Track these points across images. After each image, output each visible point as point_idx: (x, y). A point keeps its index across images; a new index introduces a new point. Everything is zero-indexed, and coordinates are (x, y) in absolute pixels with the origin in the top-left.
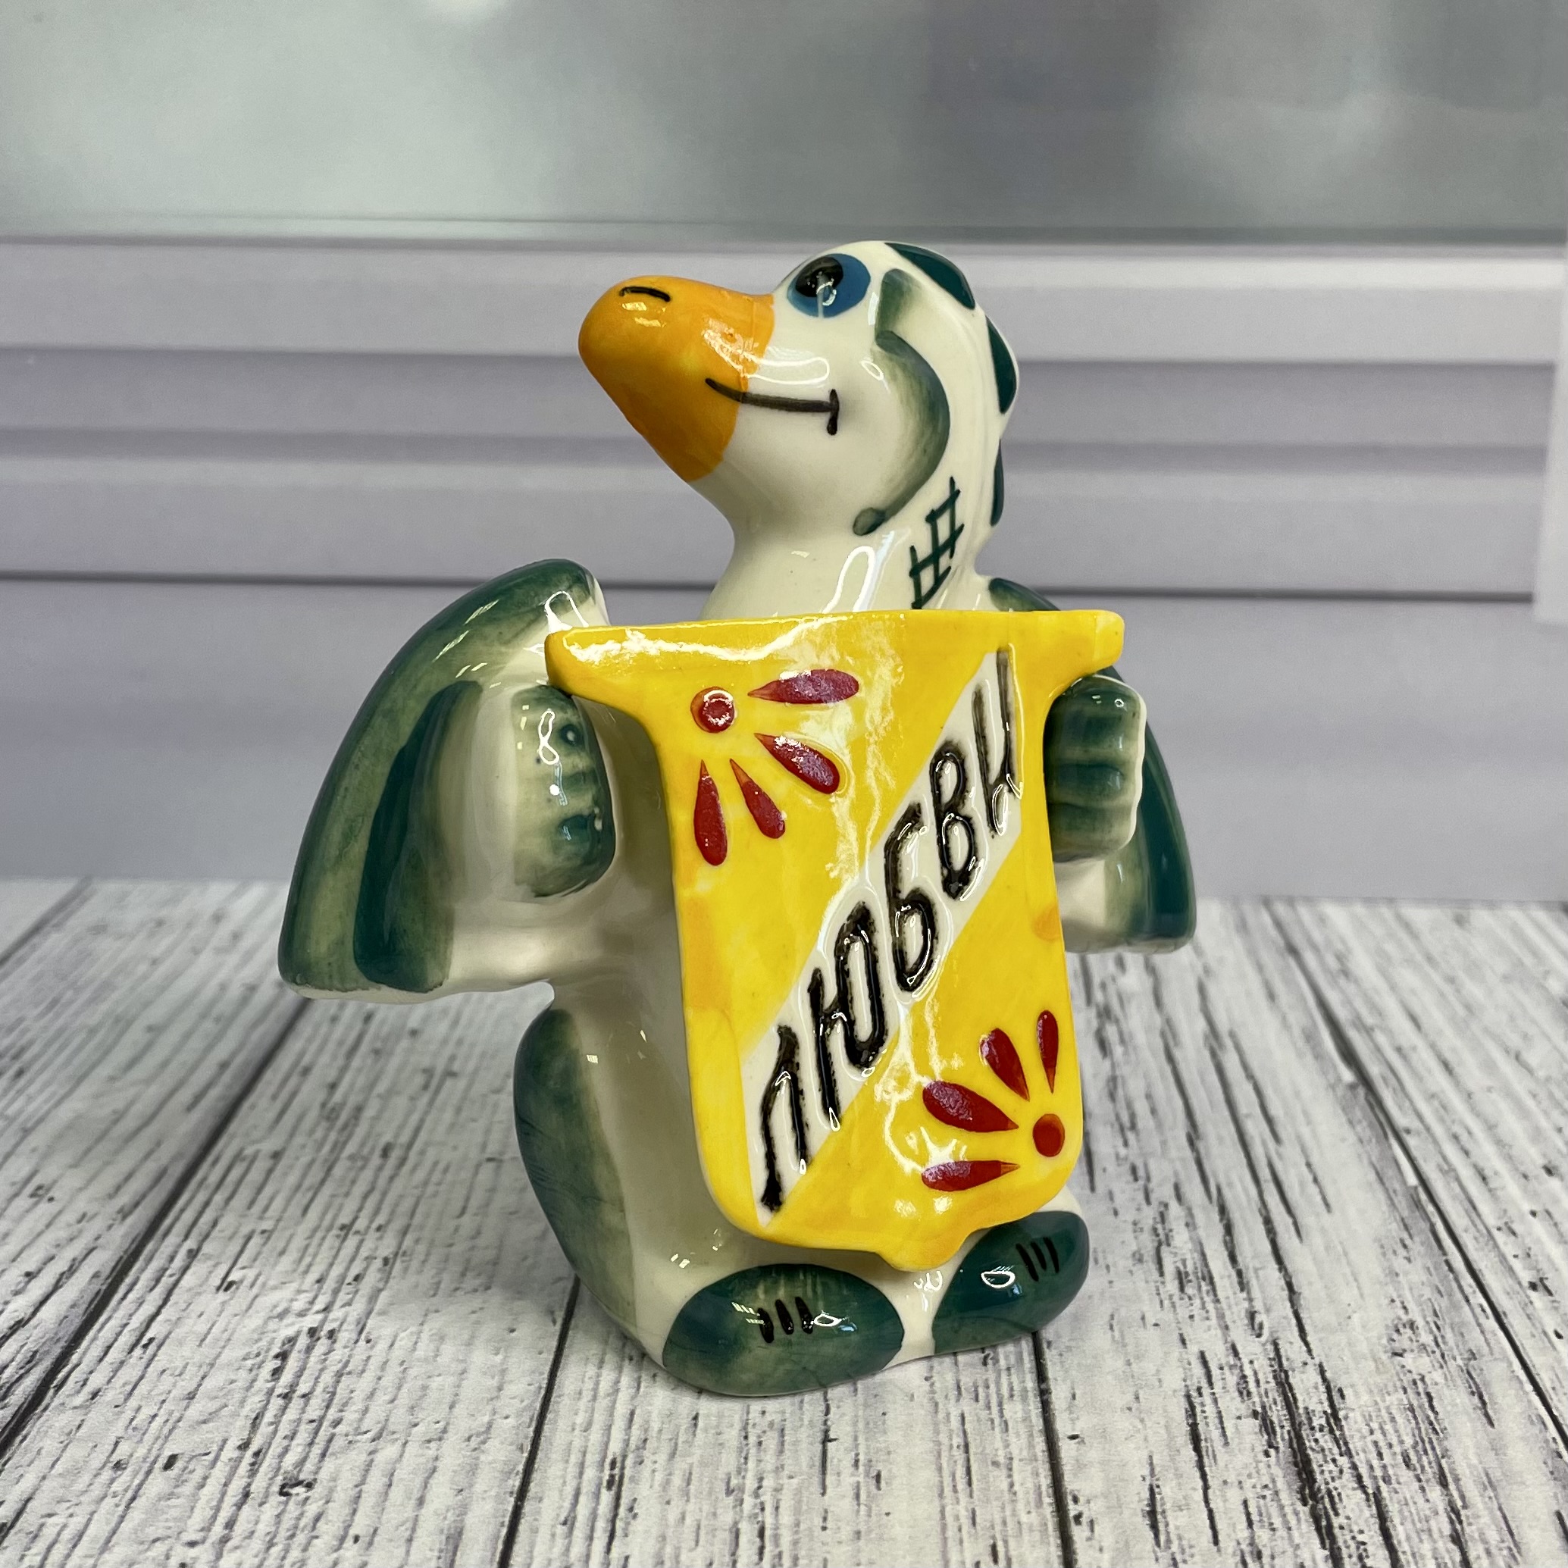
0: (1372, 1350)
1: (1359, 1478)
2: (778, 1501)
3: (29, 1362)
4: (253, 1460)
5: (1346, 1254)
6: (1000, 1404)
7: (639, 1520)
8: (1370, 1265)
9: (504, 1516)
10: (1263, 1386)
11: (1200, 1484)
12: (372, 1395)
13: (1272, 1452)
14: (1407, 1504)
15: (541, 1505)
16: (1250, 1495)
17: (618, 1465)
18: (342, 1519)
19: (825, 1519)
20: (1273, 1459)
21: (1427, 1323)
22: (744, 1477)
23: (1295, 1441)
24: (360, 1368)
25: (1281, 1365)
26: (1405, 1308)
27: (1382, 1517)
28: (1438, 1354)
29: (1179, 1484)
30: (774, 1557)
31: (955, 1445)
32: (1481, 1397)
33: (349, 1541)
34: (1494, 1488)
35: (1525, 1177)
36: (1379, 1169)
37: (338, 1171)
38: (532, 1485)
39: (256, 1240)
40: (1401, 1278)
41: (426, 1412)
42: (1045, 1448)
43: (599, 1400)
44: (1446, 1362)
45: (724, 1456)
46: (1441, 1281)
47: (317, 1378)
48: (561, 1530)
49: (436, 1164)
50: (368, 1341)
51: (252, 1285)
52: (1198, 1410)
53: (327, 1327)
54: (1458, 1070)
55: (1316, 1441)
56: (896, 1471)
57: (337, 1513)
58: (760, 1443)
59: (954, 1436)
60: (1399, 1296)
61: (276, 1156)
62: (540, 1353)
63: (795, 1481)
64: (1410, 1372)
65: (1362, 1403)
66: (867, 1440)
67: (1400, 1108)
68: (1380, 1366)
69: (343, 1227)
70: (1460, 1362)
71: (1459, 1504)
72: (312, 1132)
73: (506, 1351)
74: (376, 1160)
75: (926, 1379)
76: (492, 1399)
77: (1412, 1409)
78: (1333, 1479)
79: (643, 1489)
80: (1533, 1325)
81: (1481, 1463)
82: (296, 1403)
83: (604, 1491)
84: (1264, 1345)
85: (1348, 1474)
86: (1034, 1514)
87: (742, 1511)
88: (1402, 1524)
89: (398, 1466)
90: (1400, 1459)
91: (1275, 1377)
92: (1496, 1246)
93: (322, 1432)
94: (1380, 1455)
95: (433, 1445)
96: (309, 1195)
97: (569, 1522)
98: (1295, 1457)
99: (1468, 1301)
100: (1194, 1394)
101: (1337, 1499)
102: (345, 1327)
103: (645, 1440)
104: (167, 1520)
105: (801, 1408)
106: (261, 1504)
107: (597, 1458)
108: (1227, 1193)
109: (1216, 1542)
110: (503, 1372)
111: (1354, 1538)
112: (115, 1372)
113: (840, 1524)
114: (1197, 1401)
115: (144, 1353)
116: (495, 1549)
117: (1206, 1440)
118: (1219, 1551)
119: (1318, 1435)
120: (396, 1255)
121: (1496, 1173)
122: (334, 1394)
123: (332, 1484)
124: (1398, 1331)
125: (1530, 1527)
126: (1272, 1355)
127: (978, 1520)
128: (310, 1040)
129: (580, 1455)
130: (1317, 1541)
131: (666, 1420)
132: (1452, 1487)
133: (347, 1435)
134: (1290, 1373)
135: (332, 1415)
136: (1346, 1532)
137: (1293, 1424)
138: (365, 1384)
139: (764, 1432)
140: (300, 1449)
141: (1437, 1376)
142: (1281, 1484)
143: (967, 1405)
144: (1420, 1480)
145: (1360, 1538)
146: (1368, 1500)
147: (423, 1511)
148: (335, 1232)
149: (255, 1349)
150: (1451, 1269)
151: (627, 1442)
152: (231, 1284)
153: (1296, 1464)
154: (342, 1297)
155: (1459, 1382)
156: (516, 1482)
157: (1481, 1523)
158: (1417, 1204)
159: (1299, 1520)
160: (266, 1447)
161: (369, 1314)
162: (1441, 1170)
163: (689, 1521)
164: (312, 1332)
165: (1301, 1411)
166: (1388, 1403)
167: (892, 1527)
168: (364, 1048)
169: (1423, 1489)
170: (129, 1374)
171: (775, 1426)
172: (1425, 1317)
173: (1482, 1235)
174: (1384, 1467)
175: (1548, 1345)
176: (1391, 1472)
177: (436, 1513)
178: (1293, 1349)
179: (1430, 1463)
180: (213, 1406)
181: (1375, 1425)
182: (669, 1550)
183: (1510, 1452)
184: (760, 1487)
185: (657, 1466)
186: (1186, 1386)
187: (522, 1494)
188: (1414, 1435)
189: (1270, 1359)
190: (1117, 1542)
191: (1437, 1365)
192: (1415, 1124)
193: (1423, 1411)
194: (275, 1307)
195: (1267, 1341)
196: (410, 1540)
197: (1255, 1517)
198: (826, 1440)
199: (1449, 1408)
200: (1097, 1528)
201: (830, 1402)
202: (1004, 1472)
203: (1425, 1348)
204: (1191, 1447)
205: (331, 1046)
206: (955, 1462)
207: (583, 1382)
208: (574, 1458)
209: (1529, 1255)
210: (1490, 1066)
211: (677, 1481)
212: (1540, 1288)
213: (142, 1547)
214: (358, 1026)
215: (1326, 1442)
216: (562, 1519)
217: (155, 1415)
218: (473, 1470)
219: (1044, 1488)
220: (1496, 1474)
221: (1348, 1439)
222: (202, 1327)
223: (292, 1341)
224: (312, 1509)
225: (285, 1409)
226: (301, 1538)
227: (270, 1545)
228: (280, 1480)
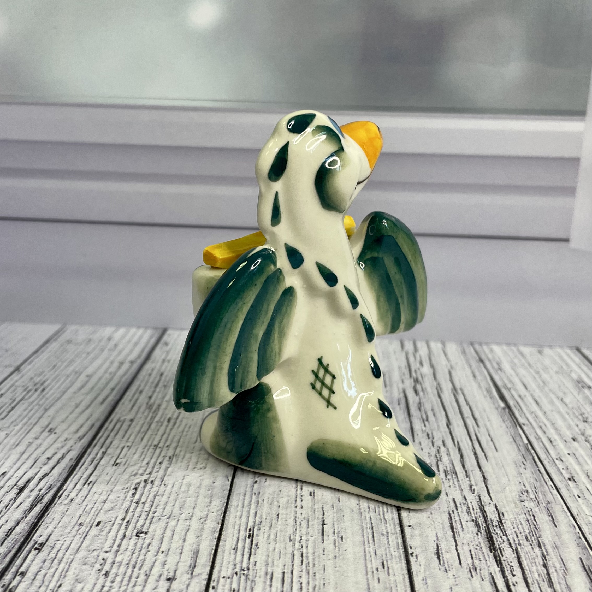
0: (513, 500)
1: (510, 544)
2: (307, 544)
3: (49, 488)
4: (127, 524)
5: (503, 466)
6: (384, 514)
7: (259, 549)
8: (511, 470)
9: (213, 546)
10: (475, 511)
11: (454, 544)
12: (166, 503)
13: (479, 533)
14: (527, 553)
15: (225, 543)
16: (472, 548)
17: (252, 530)
18: (157, 545)
19: (324, 551)
20: (479, 536)
21: (533, 491)
22: (295, 536)
23: (487, 530)
24: (162, 494)
25: (481, 504)
26: (524, 485)
27: (519, 558)
28: (537, 502)
29: (447, 544)
30: (307, 564)
31: (368, 527)
32: (552, 517)
33: (160, 553)
34: (558, 549)
35: (566, 441)
36: (514, 437)
37: (153, 426)
38: (222, 536)
39: (125, 449)
40: (523, 475)
41: (185, 510)
42: (400, 530)
43: (245, 507)
44: (539, 505)
45: (288, 529)
46: (537, 477)
47: (148, 497)
48: (233, 552)
49: (186, 425)
50: (165, 485)
51: (125, 464)
52: (453, 518)
53: (151, 480)
54: (541, 404)
55: (495, 530)
56: (348, 535)
57: (156, 543)
58: (301, 524)
59: (368, 524)
60: (522, 481)
61: (132, 420)
62: (224, 491)
63: (313, 538)
64: (527, 507)
65: (510, 518)
66: (337, 524)
67: (521, 416)
68: (516, 505)
69: (155, 446)
70: (544, 505)
71: (545, 554)
72: (143, 413)
73: (212, 490)
74: (166, 423)
75: (358, 504)
76: (208, 506)
77: (528, 521)
78: (501, 544)
79: (260, 538)
80: (570, 493)
81: (553, 540)
82: (141, 505)
83: (247, 539)
84: (475, 497)
85: (506, 542)
86: (396, 552)
87: (295, 547)
88: (526, 560)
89: (176, 528)
90: (524, 538)
91: (479, 508)
92: (556, 465)
93: (150, 515)
94: (517, 536)
95: (188, 521)
96: (143, 434)
97: (235, 549)
98: (487, 535)
99: (546, 483)
100: (451, 513)
101: (502, 551)
102: (156, 480)
103: (261, 522)
104: (98, 544)
105: (314, 513)
106: (130, 539)
107: (245, 527)
108: (461, 444)
109: (460, 564)
110: (211, 497)
111: (509, 564)
112: (79, 492)
113: (329, 553)
114: (452, 515)
115: (88, 486)
116: (210, 557)
117: (456, 529)
118: (461, 567)
119: (495, 528)
120: (173, 455)
121: (555, 440)
122: (153, 502)
123: (154, 533)
124: (522, 493)
125: (571, 563)
126: (478, 500)
127: (377, 553)
128: (142, 381)
129: (238, 526)
130: (496, 565)
131: (268, 515)
132: (543, 548)
133: (158, 517)
134: (485, 507)
135: (153, 509)
136: (506, 562)
137: (486, 524)
138: (164, 499)
139: (302, 521)
140: (143, 521)
141: (537, 509)
142: (483, 545)
143: (372, 514)
144: (531, 545)
145: (511, 564)
146: (513, 551)
147: (185, 544)
148: (152, 447)
149: (126, 486)
150: (540, 473)
151: (255, 522)
152: (117, 464)
153: (488, 539)
154: (155, 470)
155: (544, 511)
156: (217, 535)
157: (553, 561)
158: (528, 450)
159: (489, 557)
160: (131, 520)
161: (165, 475)
162: (536, 438)
163: (277, 550)
164: (145, 481)
165: (489, 520)
166: (519, 518)
167: (348, 554)
168: (161, 384)
169: (532, 548)
170: (83, 493)
171: (306, 519)
172: (531, 489)
173: (551, 461)
174: (519, 540)
175: (575, 499)
176: (521, 542)
177: (190, 544)
178: (485, 499)
179: (535, 539)
180: (112, 505)
181: (515, 526)
182: (270, 560)
183: (563, 537)
184: (301, 540)
185: (265, 531)
186: (449, 510)
187: (219, 539)
188: (529, 530)
189: (477, 501)
190: (426, 563)
191: (536, 506)
192: (526, 422)
193: (532, 521)
194: (133, 472)
195: (476, 495)
196: (181, 553)
197: (474, 556)
198: (324, 524)
199: (541, 520)
200: (418, 558)
201: (324, 511)
202: (386, 537)
203: (532, 500)
204: (451, 531)
205: (149, 384)
206: (369, 533)
207: (239, 501)
208: (237, 527)
209: (568, 469)
210: (552, 403)
211: (272, 536)
212: (572, 479)
213: (89, 553)
214: (158, 377)
215: (498, 531)
216: (233, 548)
217: (92, 508)
218: (202, 530)
219: (400, 543)
220: (558, 544)
221: (506, 530)
222: (108, 478)
223: (139, 484)
224: (147, 542)
225: (137, 507)
226: (144, 551)
227: (133, 553)
228: (136, 531)
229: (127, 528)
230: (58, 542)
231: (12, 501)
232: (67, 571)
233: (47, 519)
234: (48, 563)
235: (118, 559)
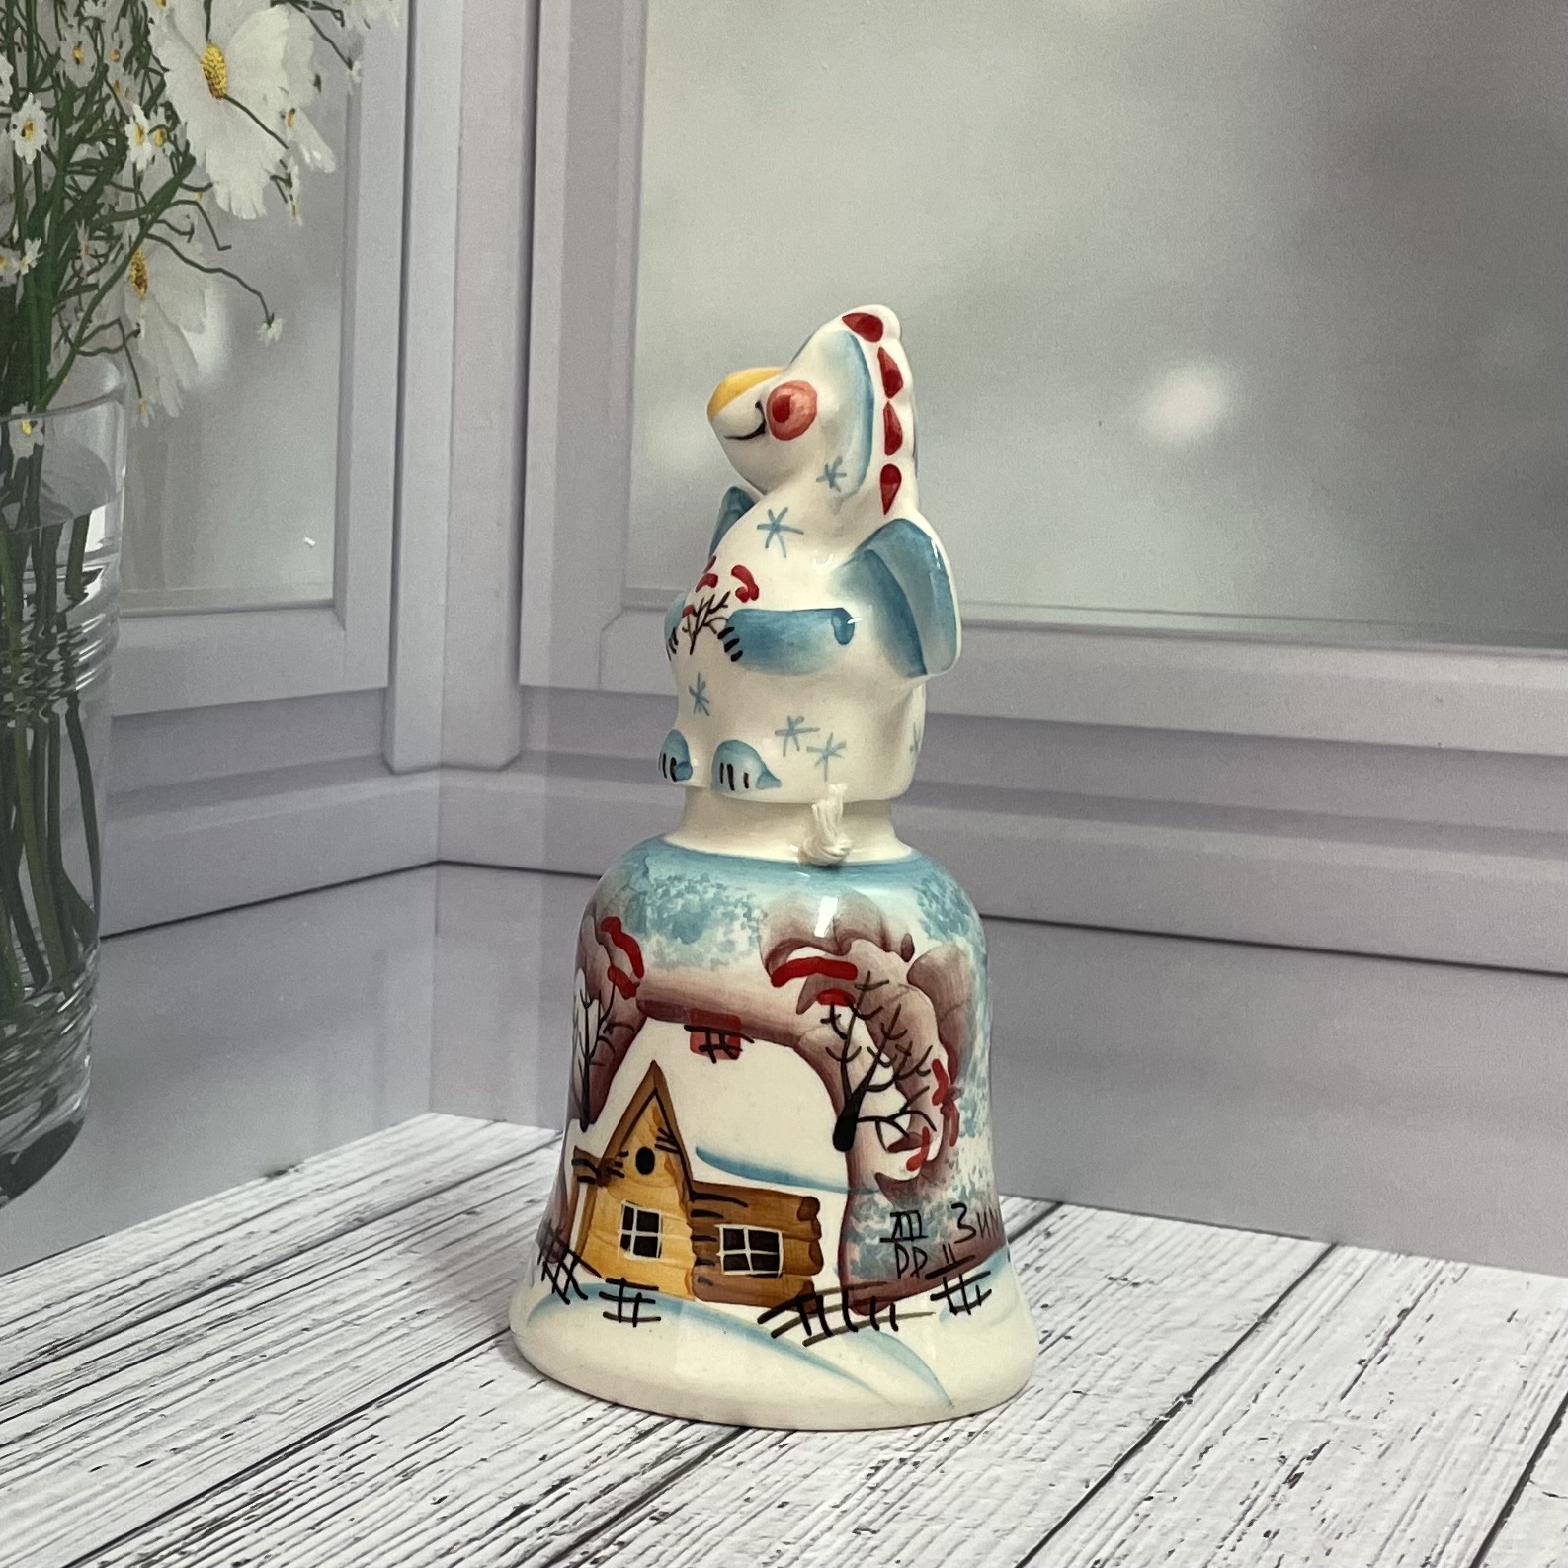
12: (935, 1498)
18: (890, 1551)
24: (931, 1484)
33: (892, 1562)
41: (969, 1514)
43: (1102, 1531)
47: (899, 1483)
49: (1032, 1387)
50: (941, 1473)
53: (914, 1460)
57: (890, 1547)
62: (1069, 1500)
73: (1042, 1495)
76: (1021, 1516)
82: (879, 1493)
89: (939, 1535)
93: (892, 1510)
95: (969, 1530)
102: (927, 1462)
103: (1126, 1556)
107: (1087, 1557)
110: (1037, 1504)
120: (980, 1432)
122: (906, 1494)
123: (890, 1535)
129: (1075, 1552)
131: (1149, 1549)
133: (908, 1514)
135: (903, 1502)
138: (931, 1492)
140: (874, 1515)
147: (950, 1558)
149: (858, 1462)
151: (1113, 1554)
154: (931, 1447)
156: (1021, 1557)
161: (947, 1459)
164: (902, 1461)
180: (820, 1484)
207: (1094, 1520)
208: (1069, 1554)
217: (778, 1481)
218: (992, 1546)
223: (886, 1462)
224: (872, 1544)
225: (869, 1495)
226: (860, 1555)
227: (839, 1553)
228: (855, 1527)
229: (838, 1518)
230: (697, 1516)
231: (621, 1449)
232: (705, 1554)
233: (682, 1483)
234: (671, 1539)
235: (808, 1555)
